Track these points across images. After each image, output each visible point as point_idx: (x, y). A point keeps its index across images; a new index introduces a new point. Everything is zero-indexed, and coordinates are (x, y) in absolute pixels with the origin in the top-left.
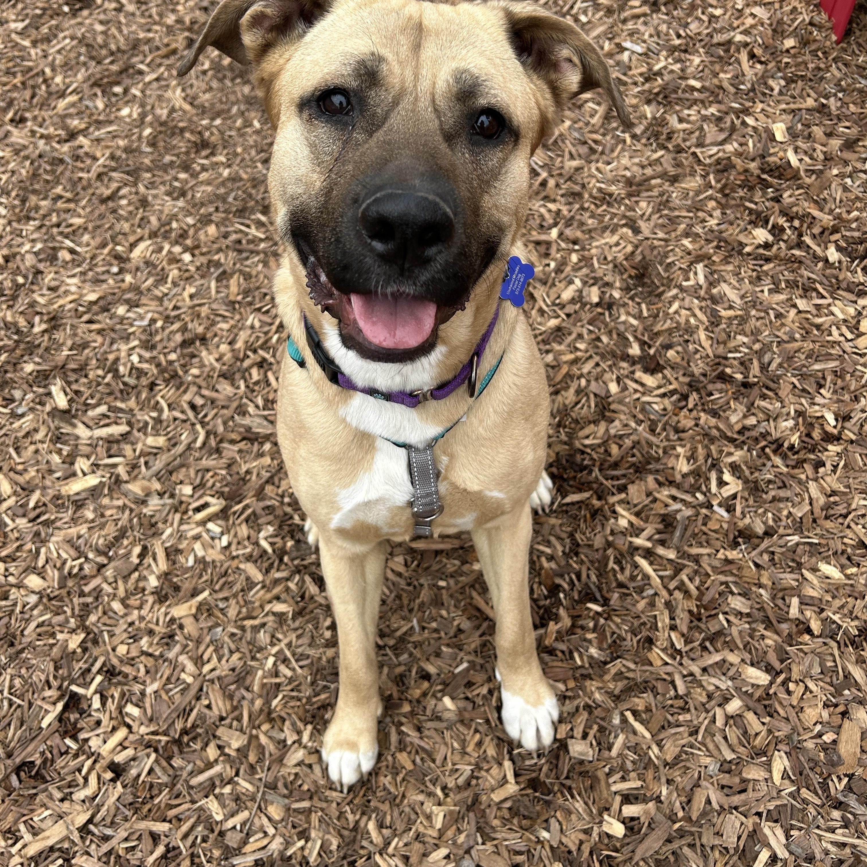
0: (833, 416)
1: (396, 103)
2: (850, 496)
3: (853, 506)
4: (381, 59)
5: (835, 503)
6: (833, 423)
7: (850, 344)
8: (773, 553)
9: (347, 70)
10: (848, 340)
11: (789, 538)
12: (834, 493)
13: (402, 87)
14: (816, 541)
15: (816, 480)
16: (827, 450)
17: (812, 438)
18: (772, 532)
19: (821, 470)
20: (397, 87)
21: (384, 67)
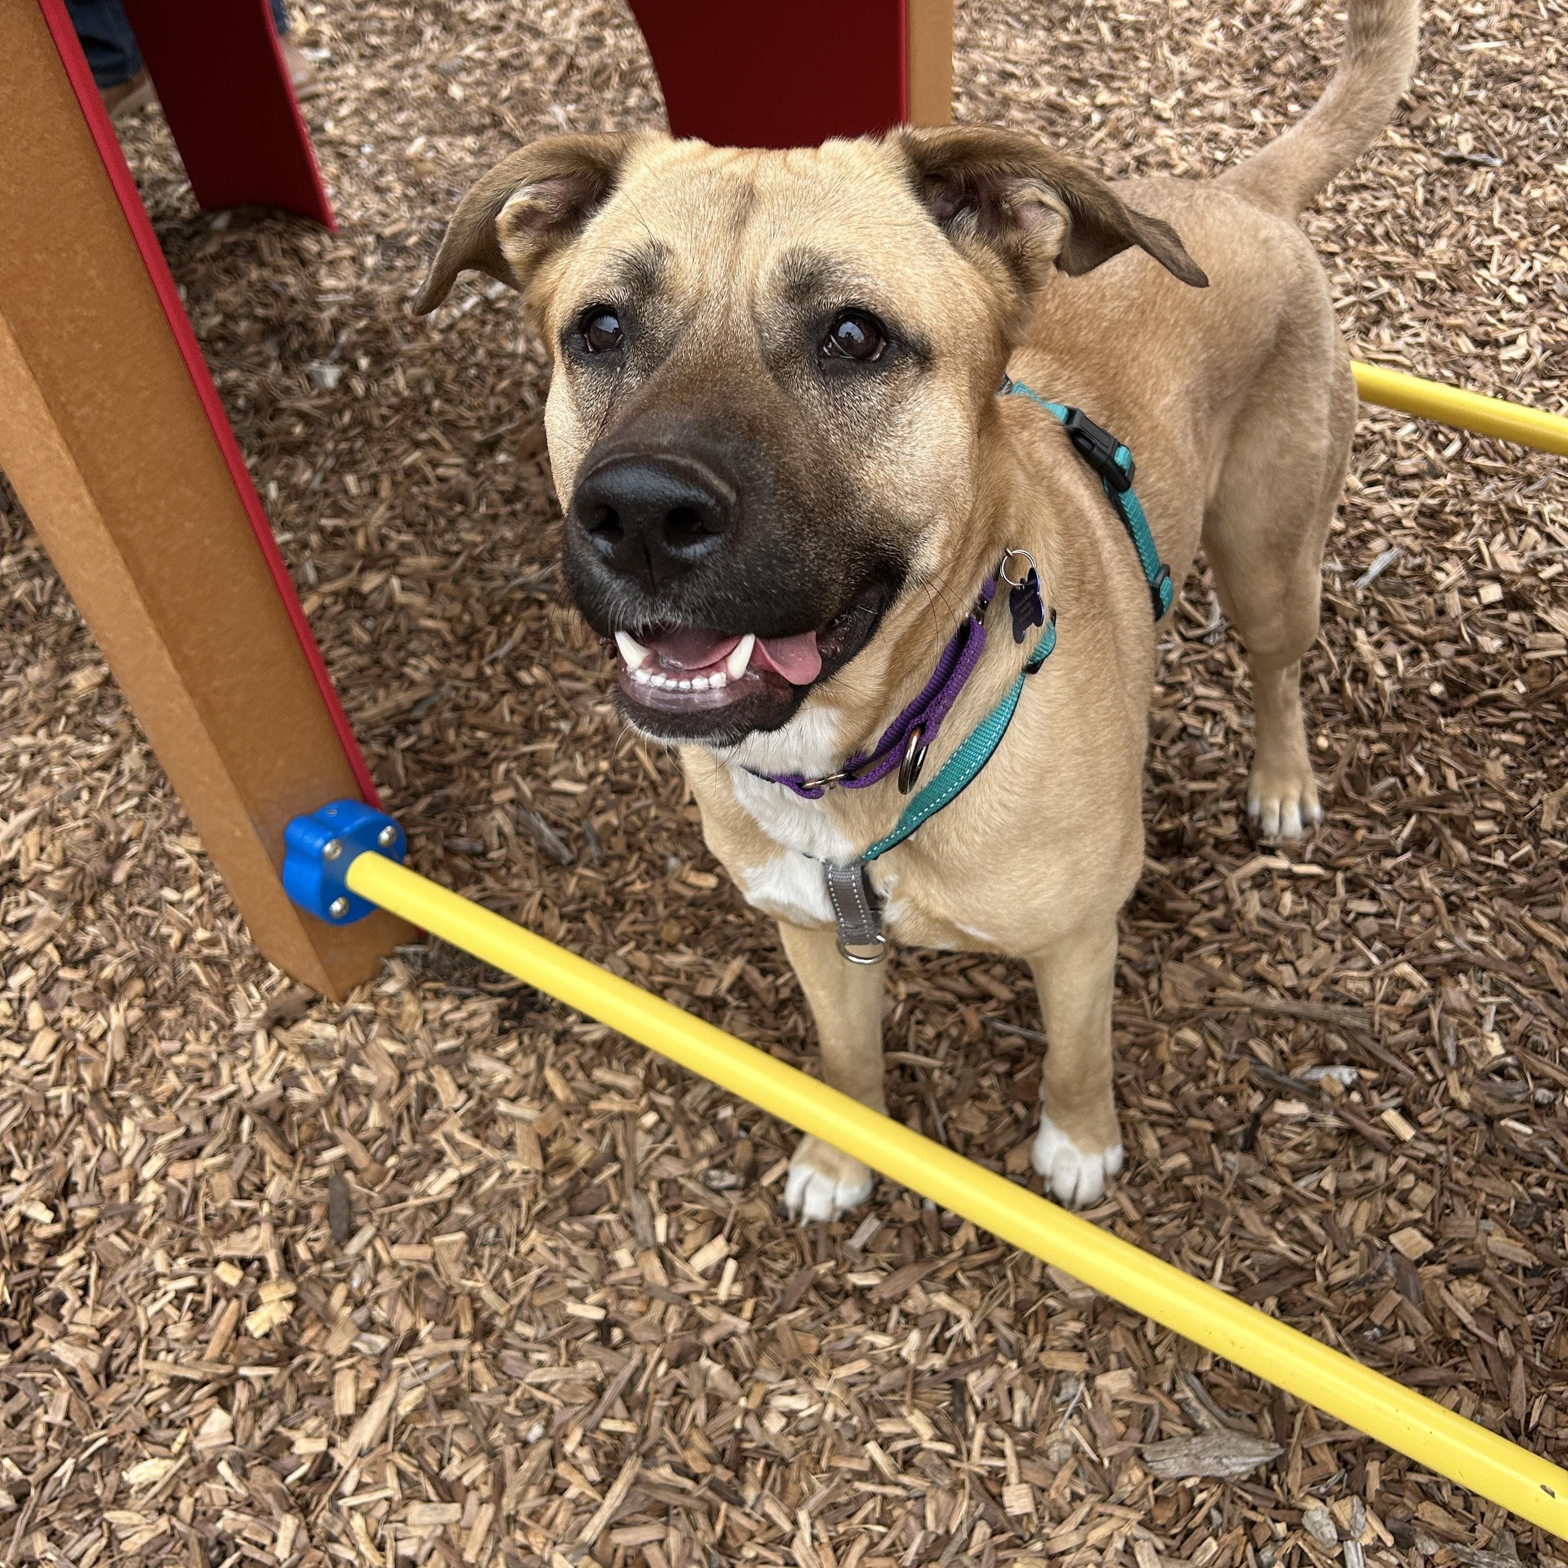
0: (42, 1207)
1: (689, 318)
2: (130, 1314)
3: (143, 1327)
4: (660, 250)
5: (116, 1344)
6: (47, 1216)
7: (25, 1062)
8: (46, 1521)
9: (613, 276)
10: (17, 1061)
11: (59, 1474)
12: (103, 1331)
13: (700, 291)
14: (103, 1441)
15: (64, 1334)
16: (59, 1269)
17: (30, 1267)
18: (23, 1490)
19: (65, 1311)
20: (691, 293)
21: (668, 262)
